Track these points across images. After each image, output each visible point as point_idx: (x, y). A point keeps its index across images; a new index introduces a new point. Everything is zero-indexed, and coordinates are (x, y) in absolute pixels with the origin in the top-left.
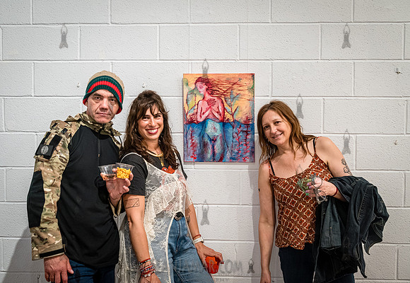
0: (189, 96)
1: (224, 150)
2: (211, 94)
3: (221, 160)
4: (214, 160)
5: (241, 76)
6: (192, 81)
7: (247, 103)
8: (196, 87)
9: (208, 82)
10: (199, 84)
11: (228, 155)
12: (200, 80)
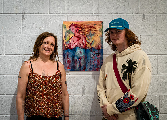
0: (66, 34)
1: (86, 64)
2: (79, 33)
4: (80, 70)
5: (95, 23)
6: (68, 25)
7: (99, 38)
8: (70, 29)
9: (77, 26)
10: (72, 27)
11: (88, 67)
12: (72, 25)
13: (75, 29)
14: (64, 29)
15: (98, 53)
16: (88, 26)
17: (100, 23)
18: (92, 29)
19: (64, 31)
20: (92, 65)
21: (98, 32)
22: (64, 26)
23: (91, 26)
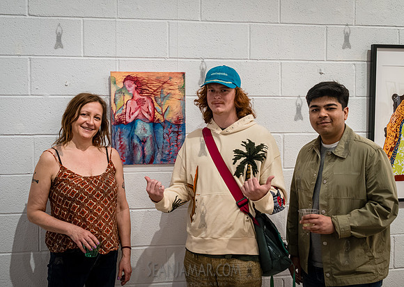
0: (117, 95)
1: (154, 151)
2: (141, 93)
3: (151, 162)
4: (144, 162)
5: (172, 75)
6: (120, 79)
7: (178, 103)
8: (124, 86)
9: (138, 81)
10: (127, 83)
11: (159, 157)
12: (128, 78)
13: (134, 86)
14: (112, 85)
15: (176, 130)
16: (158, 80)
17: (181, 76)
18: (165, 85)
19: (114, 89)
20: (167, 152)
21: (177, 91)
22: (112, 81)
23: (164, 81)
